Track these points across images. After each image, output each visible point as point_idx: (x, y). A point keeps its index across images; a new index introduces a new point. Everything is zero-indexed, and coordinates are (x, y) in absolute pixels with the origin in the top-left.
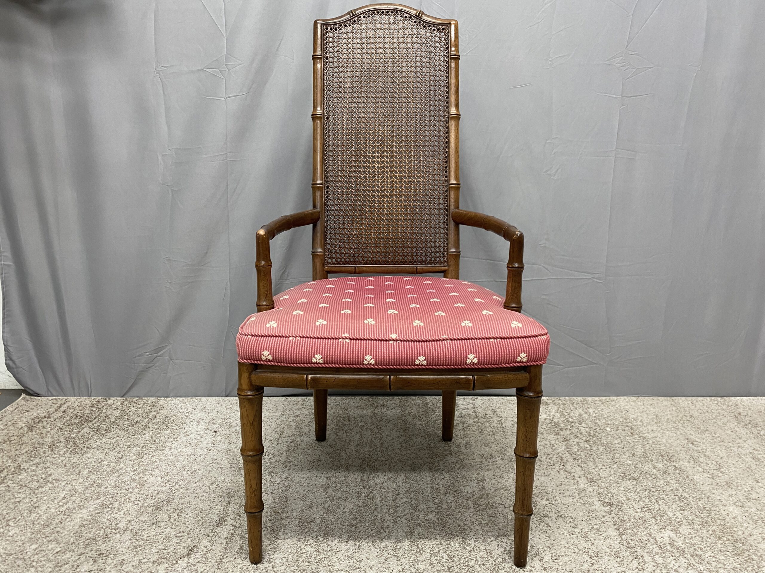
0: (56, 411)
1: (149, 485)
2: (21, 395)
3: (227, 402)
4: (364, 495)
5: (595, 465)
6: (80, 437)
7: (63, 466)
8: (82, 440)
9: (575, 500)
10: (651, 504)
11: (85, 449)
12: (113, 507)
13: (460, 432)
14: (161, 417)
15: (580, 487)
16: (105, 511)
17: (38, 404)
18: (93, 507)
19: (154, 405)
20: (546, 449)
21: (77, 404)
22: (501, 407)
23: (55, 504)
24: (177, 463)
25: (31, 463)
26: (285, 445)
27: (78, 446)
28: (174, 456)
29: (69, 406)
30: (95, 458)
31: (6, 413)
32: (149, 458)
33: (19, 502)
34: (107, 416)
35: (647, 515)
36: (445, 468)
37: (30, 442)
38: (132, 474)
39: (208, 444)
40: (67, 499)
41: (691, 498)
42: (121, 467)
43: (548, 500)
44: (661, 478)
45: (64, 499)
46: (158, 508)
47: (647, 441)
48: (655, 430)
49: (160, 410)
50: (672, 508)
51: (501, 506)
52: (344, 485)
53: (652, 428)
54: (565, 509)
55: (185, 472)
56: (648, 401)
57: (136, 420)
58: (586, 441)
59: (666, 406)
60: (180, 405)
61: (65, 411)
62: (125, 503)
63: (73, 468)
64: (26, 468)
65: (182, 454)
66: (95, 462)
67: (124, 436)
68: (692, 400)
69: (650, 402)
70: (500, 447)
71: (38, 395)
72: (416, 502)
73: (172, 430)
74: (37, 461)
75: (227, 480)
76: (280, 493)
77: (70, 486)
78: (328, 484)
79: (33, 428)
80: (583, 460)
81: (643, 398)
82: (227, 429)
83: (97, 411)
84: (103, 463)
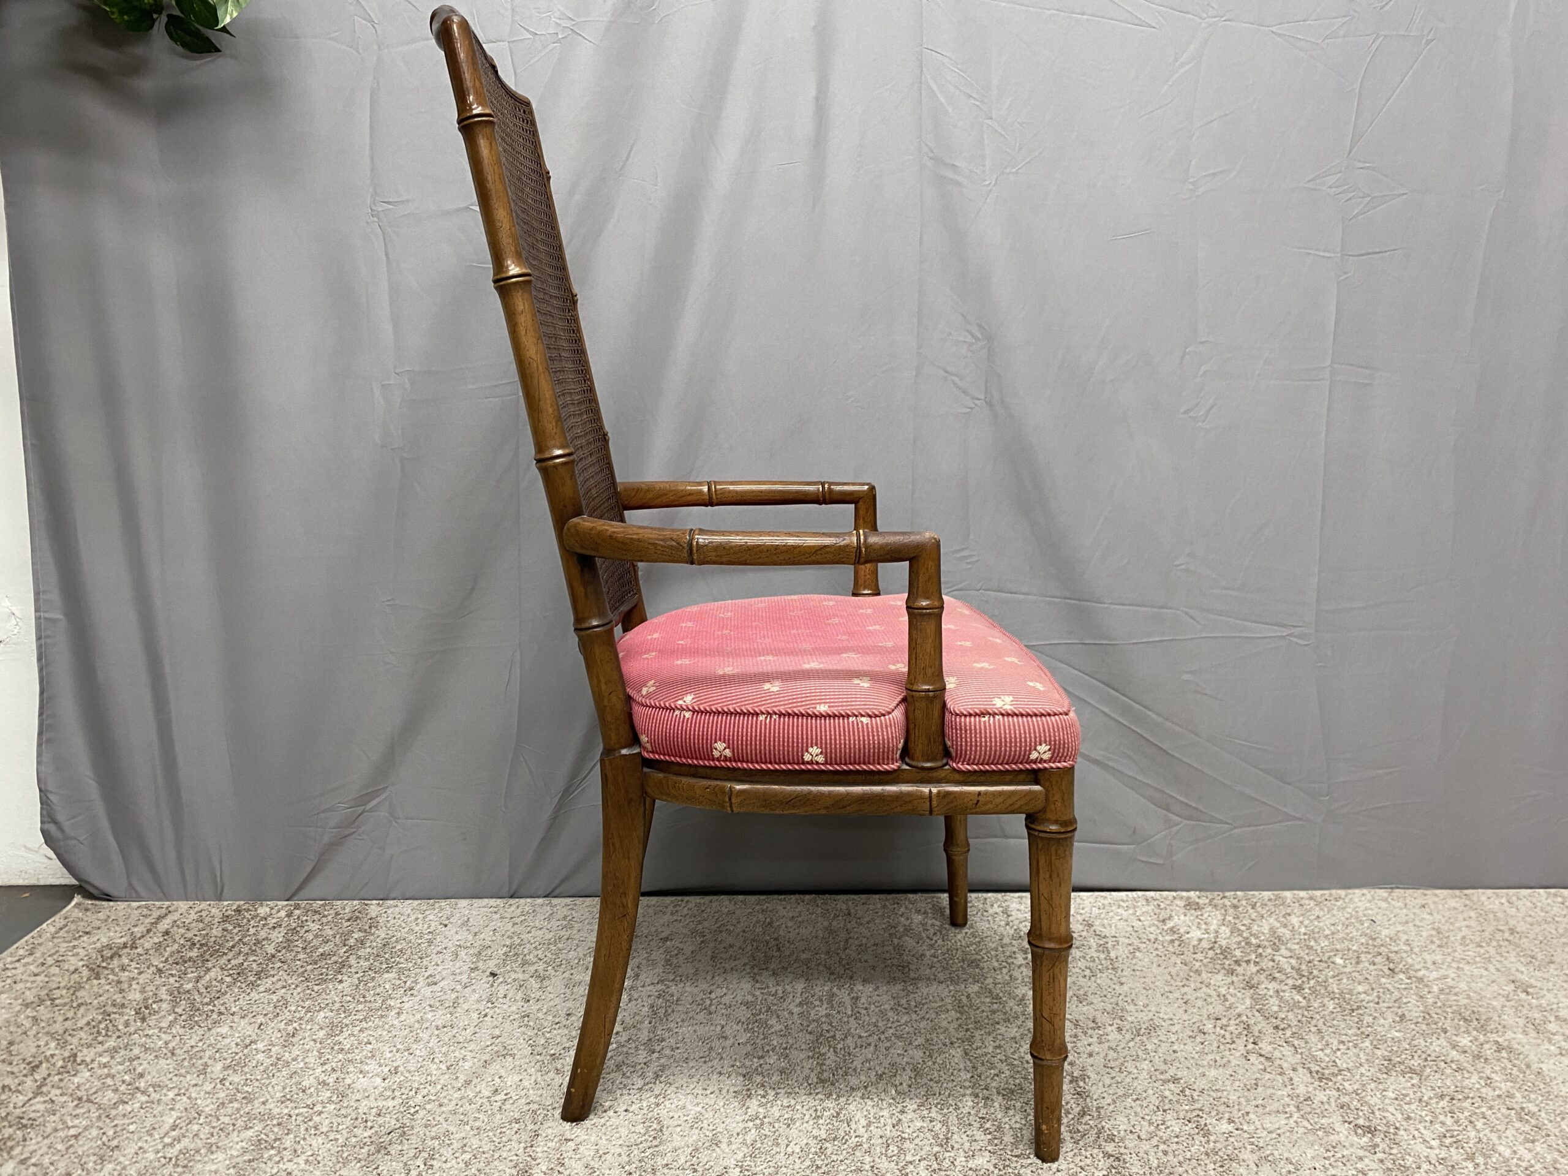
0: (149, 931)
1: (358, 1096)
2: (72, 898)
3: (512, 909)
4: (828, 1113)
5: (1324, 1043)
6: (203, 990)
7: (169, 1055)
8: (208, 995)
9: (1291, 1121)
10: (1460, 1128)
11: (215, 1016)
12: (282, 1146)
13: (1020, 971)
14: (375, 944)
15: (1298, 1092)
16: (266, 1156)
17: (109, 917)
18: (238, 1147)
19: (357, 917)
20: (1210, 1007)
21: (193, 916)
22: (1102, 916)
23: (155, 1140)
24: (415, 1046)
25: (100, 1048)
26: (645, 1004)
27: (198, 1010)
28: (408, 1030)
29: (175, 921)
30: (237, 1035)
31: (40, 937)
32: (354, 1036)
33: (76, 1137)
34: (258, 942)
35: (1456, 1155)
36: (998, 1051)
37: (96, 1002)
38: (319, 1070)
39: (479, 1001)
40: (181, 1128)
41: (1543, 1114)
42: (293, 1055)
43: (1233, 1122)
44: (1472, 1069)
45: (174, 1130)
46: (382, 1148)
47: (1427, 986)
48: (1440, 962)
49: (370, 927)
50: (1507, 1137)
51: (1131, 1136)
52: (783, 1091)
53: (1434, 957)
54: (1272, 1142)
55: (435, 1066)
56: (1415, 898)
57: (321, 950)
58: (1295, 987)
59: (1455, 909)
60: (413, 918)
61: (167, 933)
62: (307, 1136)
63: (191, 1059)
64: (88, 1060)
65: (425, 1026)
66: (237, 1044)
67: (297, 986)
68: (1507, 895)
69: (1420, 901)
70: (1111, 1003)
71: (107, 897)
72: (943, 1130)
73: (401, 972)
74: (111, 1043)
75: (526, 1083)
76: (645, 1111)
77: (185, 1099)
78: (748, 1090)
79: (100, 969)
80: (1294, 1030)
81: (1402, 891)
82: (517, 969)
83: (235, 931)
84: (254, 1047)
